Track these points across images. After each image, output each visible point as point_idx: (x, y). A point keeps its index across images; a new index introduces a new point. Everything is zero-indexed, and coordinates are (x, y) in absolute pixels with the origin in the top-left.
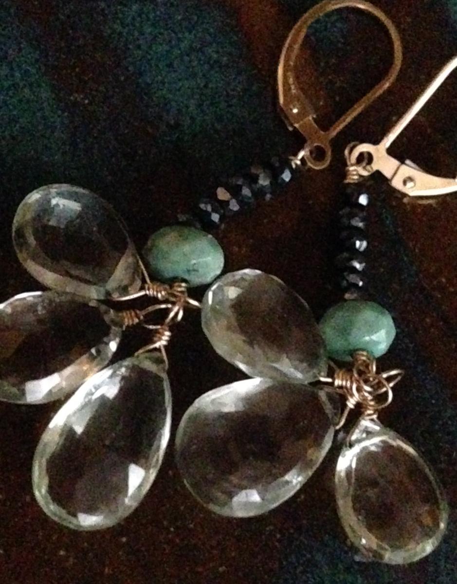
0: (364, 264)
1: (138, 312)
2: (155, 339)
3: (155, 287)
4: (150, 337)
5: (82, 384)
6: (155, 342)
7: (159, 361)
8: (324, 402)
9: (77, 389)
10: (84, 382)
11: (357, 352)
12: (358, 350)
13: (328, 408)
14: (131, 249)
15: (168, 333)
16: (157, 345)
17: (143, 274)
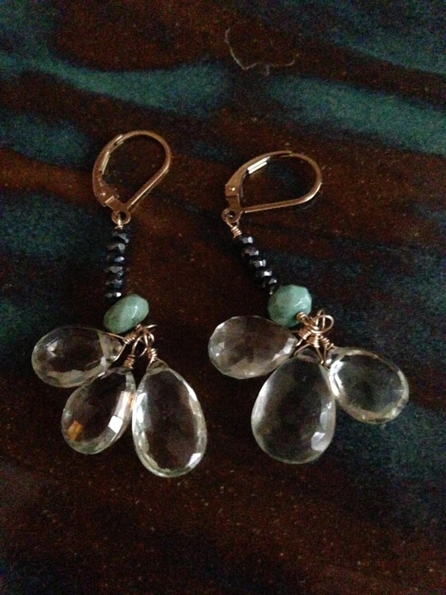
0: (271, 272)
1: (130, 355)
2: (149, 357)
3: (128, 337)
4: (146, 359)
5: (132, 413)
6: (150, 359)
7: (160, 365)
8: (304, 359)
9: (132, 415)
10: (132, 411)
11: (297, 316)
12: (297, 314)
13: (308, 358)
14: (100, 333)
15: (153, 350)
16: (152, 360)
17: (116, 338)
